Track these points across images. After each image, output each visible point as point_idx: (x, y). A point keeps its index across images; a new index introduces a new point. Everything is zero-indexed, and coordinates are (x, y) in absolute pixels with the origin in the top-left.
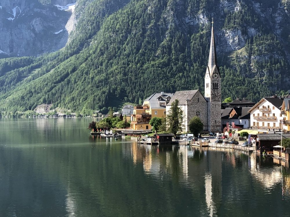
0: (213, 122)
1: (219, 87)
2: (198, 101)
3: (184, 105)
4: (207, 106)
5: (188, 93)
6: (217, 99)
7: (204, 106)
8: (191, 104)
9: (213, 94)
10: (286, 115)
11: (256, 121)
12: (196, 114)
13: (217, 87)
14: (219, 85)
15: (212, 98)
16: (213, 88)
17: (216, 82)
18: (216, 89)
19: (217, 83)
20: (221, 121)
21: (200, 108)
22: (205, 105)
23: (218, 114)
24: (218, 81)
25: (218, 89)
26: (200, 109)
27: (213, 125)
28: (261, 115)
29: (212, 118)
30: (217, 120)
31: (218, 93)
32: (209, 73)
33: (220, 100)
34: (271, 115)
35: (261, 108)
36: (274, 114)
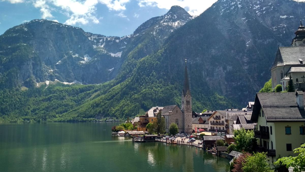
0: (187, 126)
1: (190, 103)
2: (177, 112)
3: (168, 115)
4: (183, 116)
6: (189, 111)
7: (181, 116)
8: (172, 115)
9: (186, 108)
10: (227, 122)
12: (175, 121)
13: (189, 103)
14: (190, 102)
15: (186, 111)
16: (187, 104)
17: (188, 100)
18: (188, 104)
20: (192, 126)
23: (190, 121)
24: (190, 99)
25: (189, 104)
26: (178, 118)
27: (187, 128)
29: (186, 124)
30: (189, 125)
31: (190, 107)
32: (184, 94)
33: (191, 112)
34: (221, 122)
35: (215, 117)
36: (223, 121)
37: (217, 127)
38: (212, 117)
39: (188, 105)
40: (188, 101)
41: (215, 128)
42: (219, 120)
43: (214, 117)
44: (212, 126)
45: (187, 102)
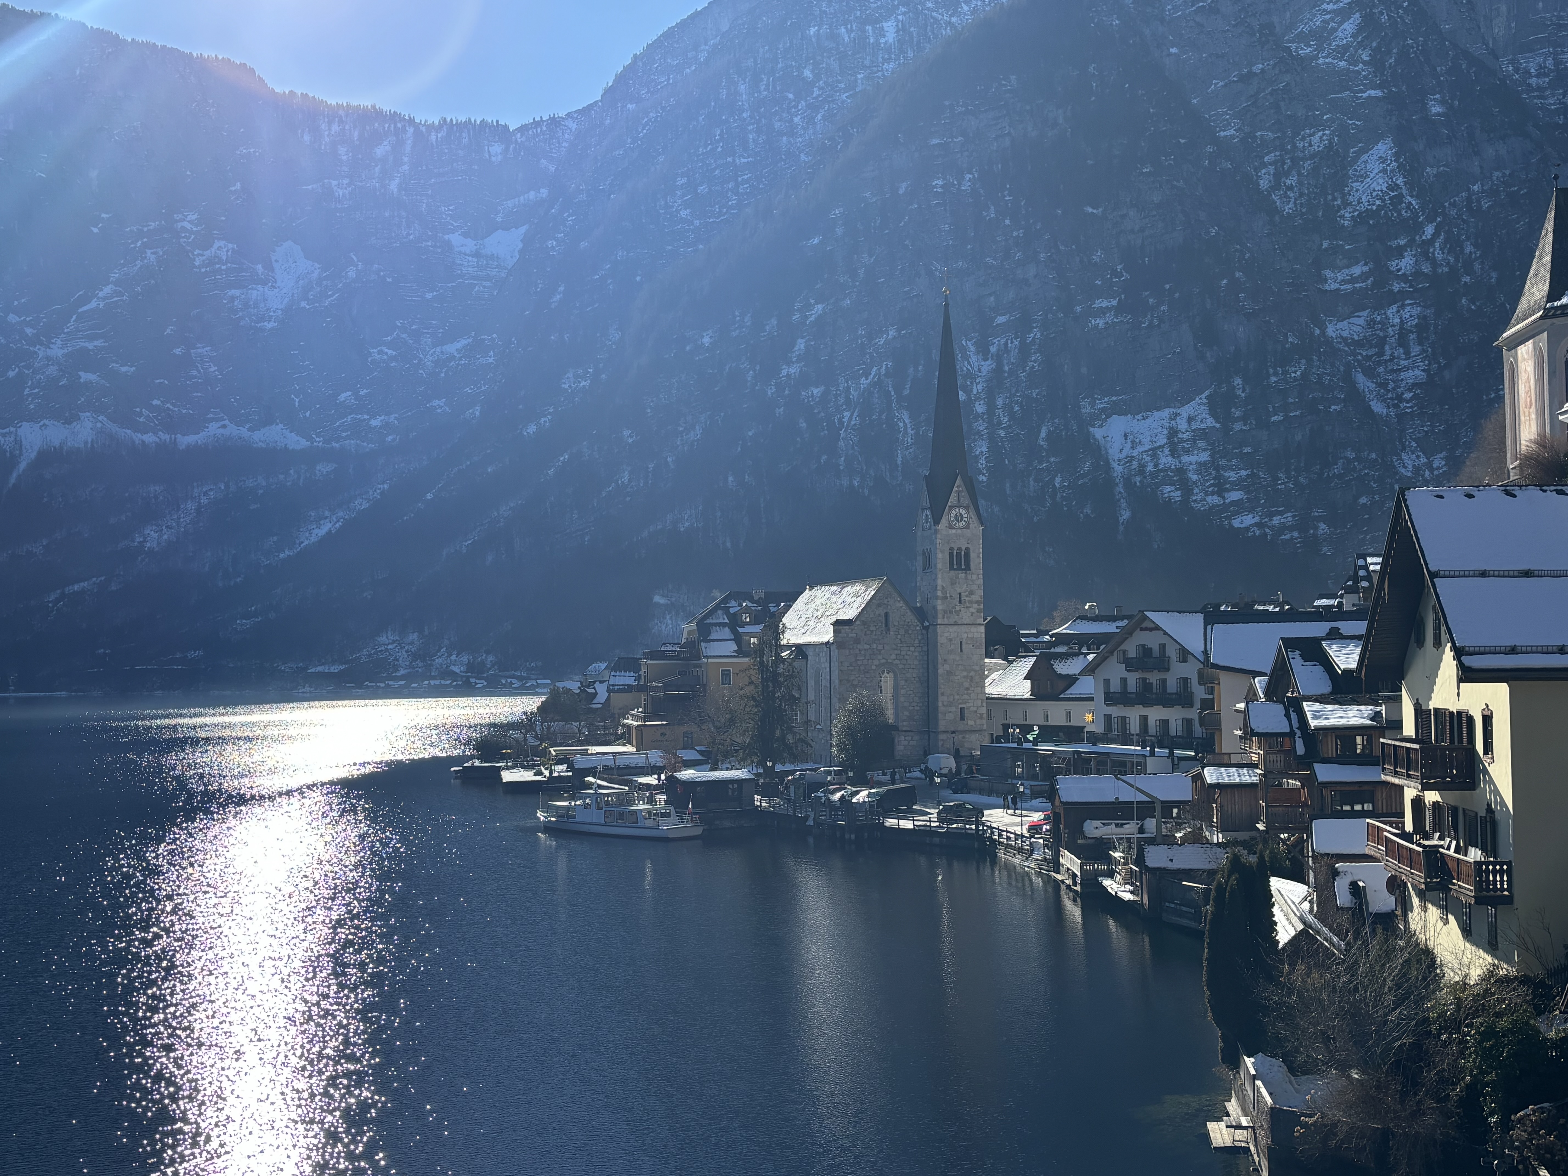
0: (950, 717)
1: (973, 565)
2: (886, 625)
3: (827, 644)
4: (925, 649)
6: (966, 617)
7: (912, 649)
8: (857, 641)
9: (950, 597)
10: (1214, 688)
12: (875, 682)
14: (973, 555)
15: (945, 613)
16: (951, 571)
17: (962, 544)
18: (961, 572)
19: (967, 549)
20: (984, 710)
21: (893, 657)
22: (917, 641)
23: (971, 681)
24: (970, 540)
25: (968, 571)
26: (897, 662)
27: (950, 729)
28: (1133, 684)
29: (945, 698)
30: (971, 706)
31: (971, 591)
32: (931, 508)
33: (981, 621)
34: (1172, 686)
35: (1132, 654)
36: (1185, 681)
37: (1144, 719)
38: (1112, 653)
39: (961, 579)
40: (959, 554)
41: (1134, 727)
42: (1162, 676)
43: (1124, 652)
44: (1116, 711)
45: (951, 555)
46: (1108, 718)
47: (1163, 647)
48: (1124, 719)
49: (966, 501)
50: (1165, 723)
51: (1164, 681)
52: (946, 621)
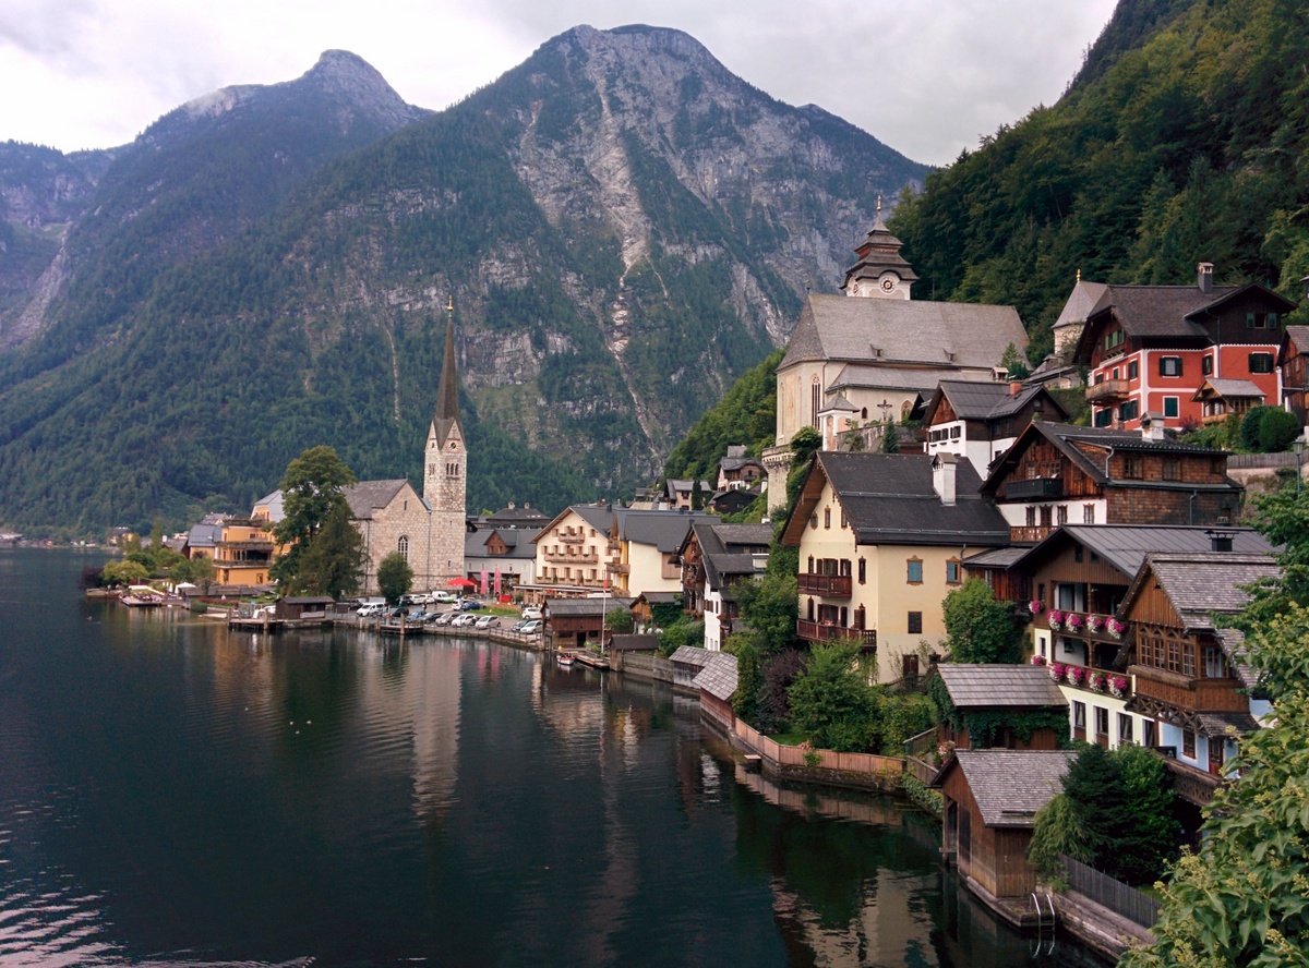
0: (442, 566)
1: (460, 476)
2: (405, 509)
3: (366, 520)
4: (428, 524)
5: (379, 488)
6: (454, 505)
7: (421, 524)
8: (387, 518)
9: (445, 494)
10: (621, 551)
11: (549, 565)
12: (397, 545)
13: (456, 474)
14: (460, 469)
15: (443, 504)
16: (447, 478)
17: (455, 462)
18: (453, 479)
19: (457, 465)
20: (462, 563)
21: (409, 529)
22: (423, 520)
23: (456, 545)
24: (460, 460)
25: (457, 479)
26: (411, 532)
27: (442, 574)
28: (562, 550)
29: (440, 555)
30: (454, 561)
31: (458, 491)
32: (437, 439)
33: (464, 509)
34: (586, 551)
35: (562, 531)
36: (593, 547)
37: (568, 569)
38: (549, 530)
39: (453, 482)
40: (452, 468)
41: (561, 574)
42: (580, 544)
43: (557, 530)
45: (447, 468)
46: (545, 568)
47: (581, 528)
48: (554, 569)
49: (459, 437)
50: (581, 571)
51: (581, 548)
52: (442, 509)
